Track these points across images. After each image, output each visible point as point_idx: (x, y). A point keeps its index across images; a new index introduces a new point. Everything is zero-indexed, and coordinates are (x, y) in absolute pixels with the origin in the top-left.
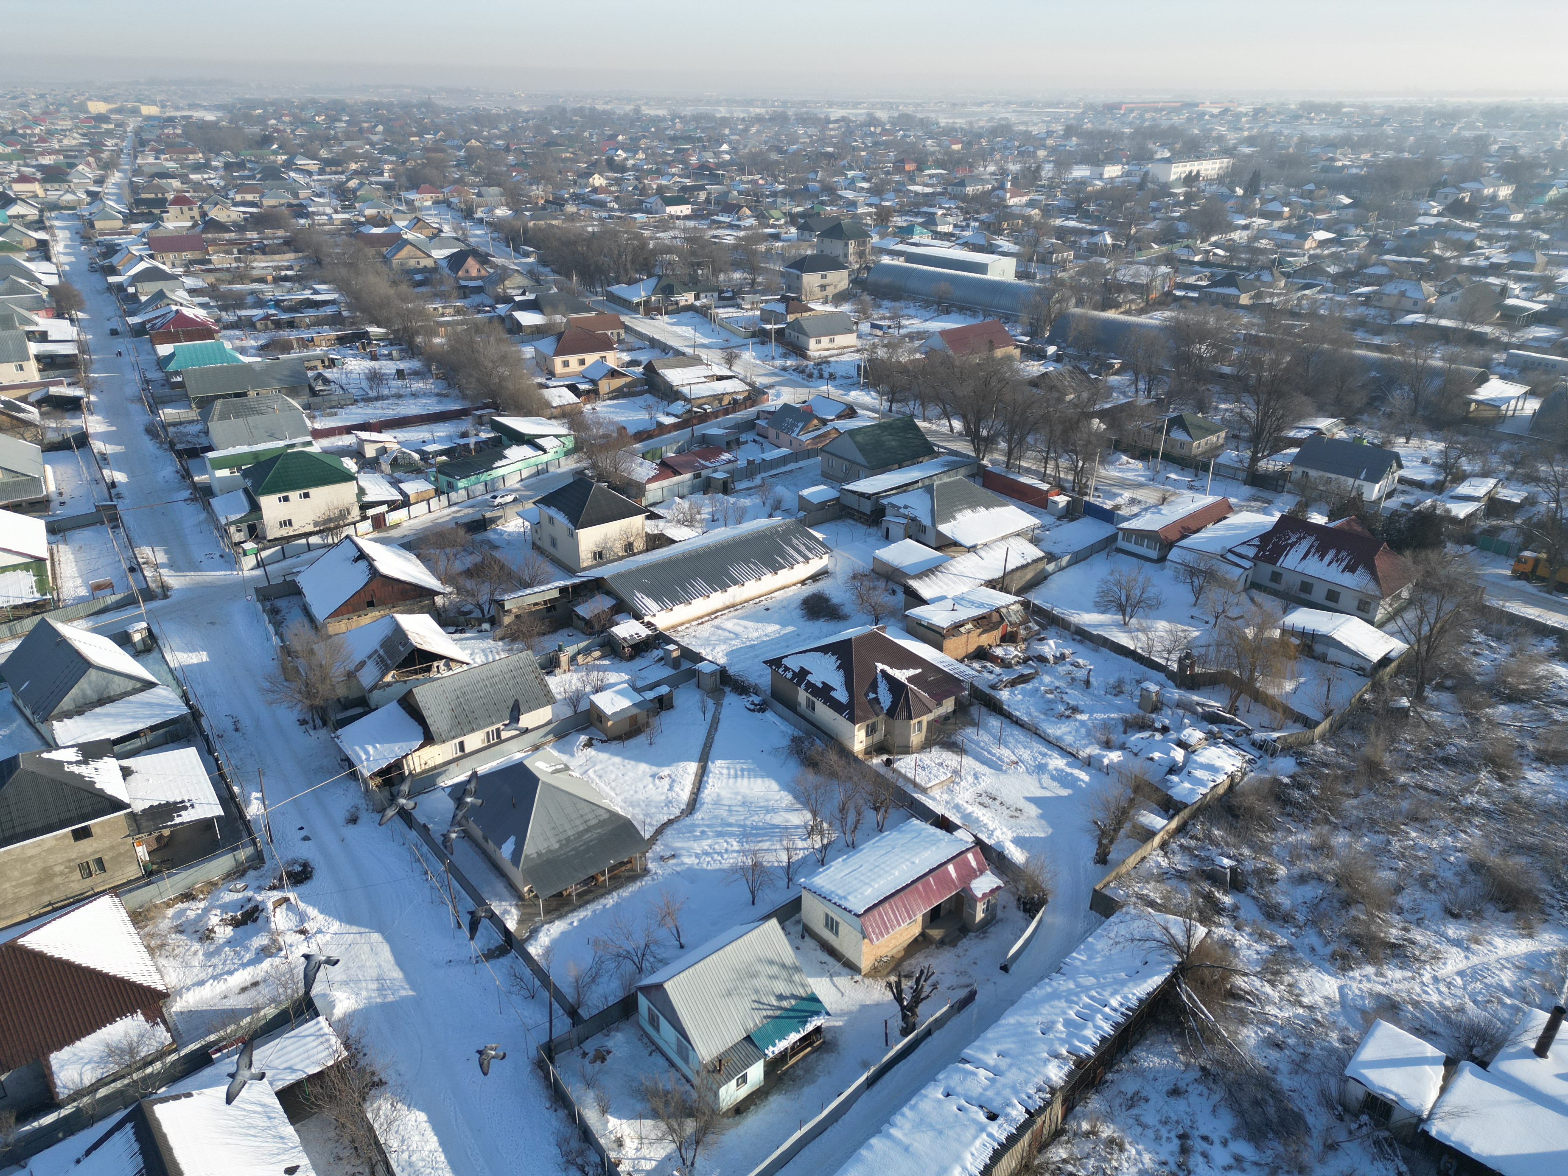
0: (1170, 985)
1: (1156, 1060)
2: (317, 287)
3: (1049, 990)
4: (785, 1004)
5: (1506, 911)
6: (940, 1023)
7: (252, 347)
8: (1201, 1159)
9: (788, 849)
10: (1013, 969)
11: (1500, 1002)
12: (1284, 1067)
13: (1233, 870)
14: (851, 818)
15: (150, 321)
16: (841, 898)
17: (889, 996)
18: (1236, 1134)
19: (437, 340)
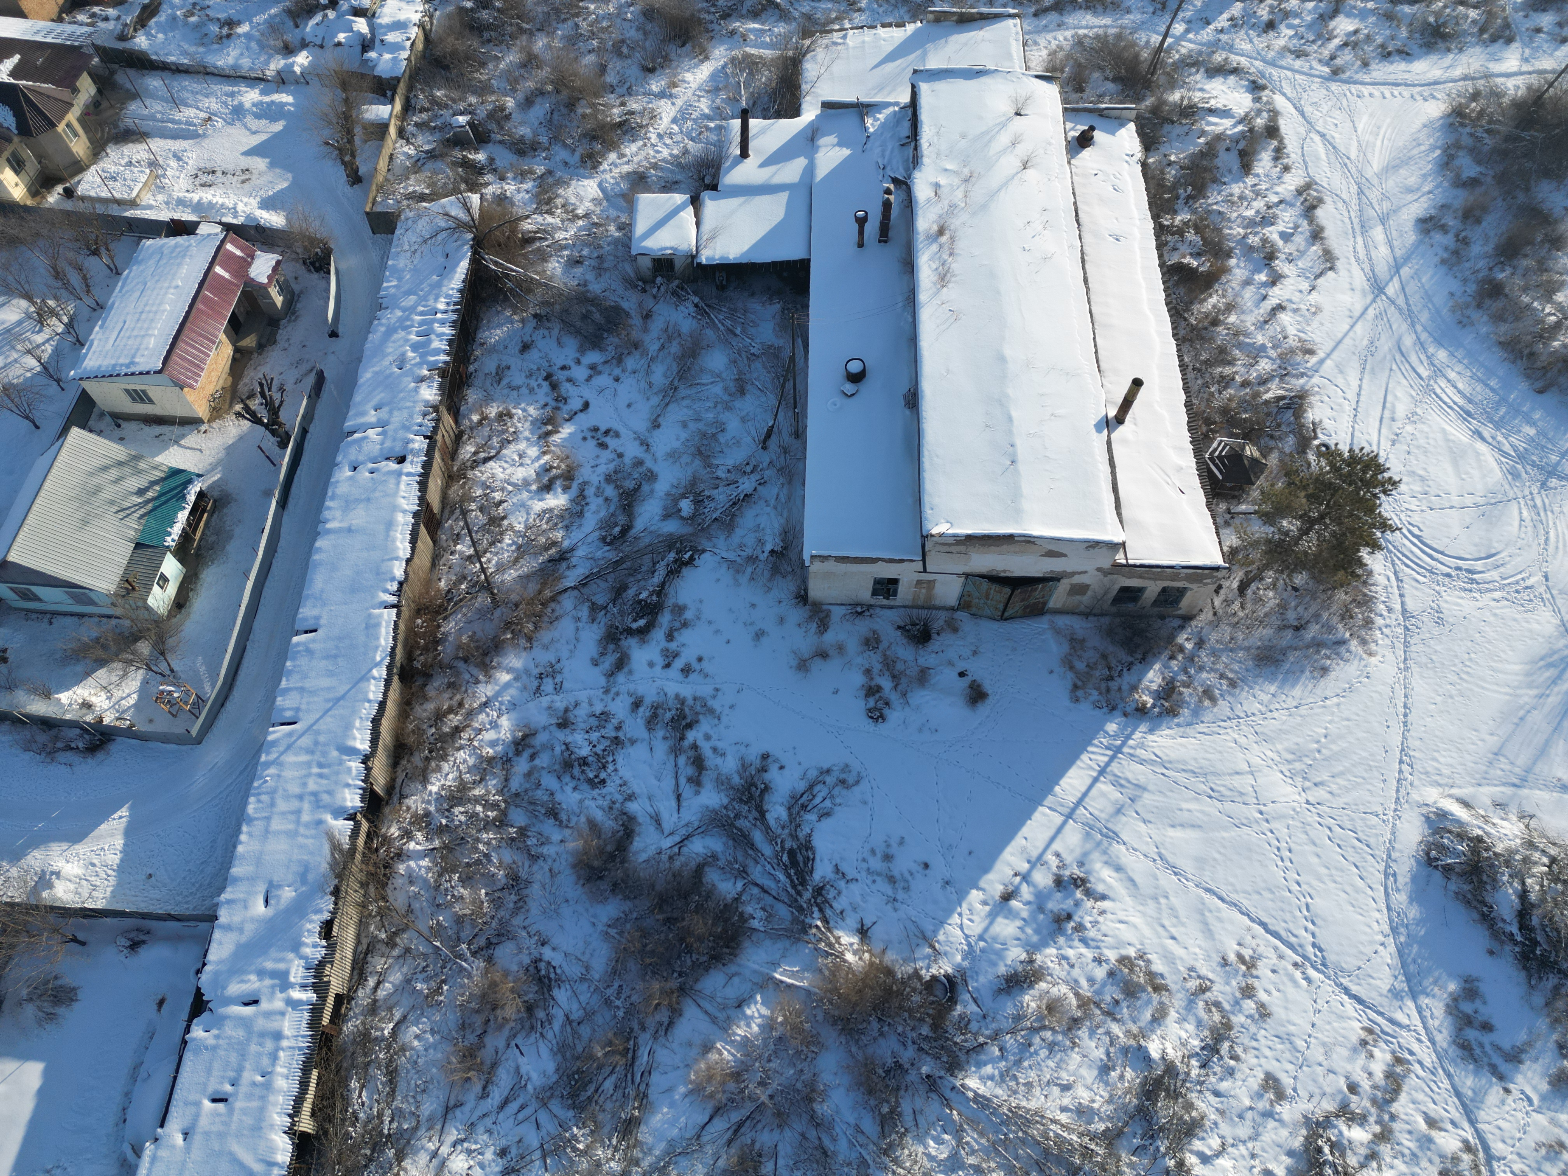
0: (476, 263)
1: (498, 332)
3: (383, 329)
4: (150, 494)
5: (683, 45)
6: (308, 417)
8: (568, 385)
9: (29, 352)
10: (341, 330)
11: (708, 129)
12: (590, 277)
13: (471, 124)
14: (75, 279)
16: (128, 366)
17: (246, 424)
18: (582, 350)
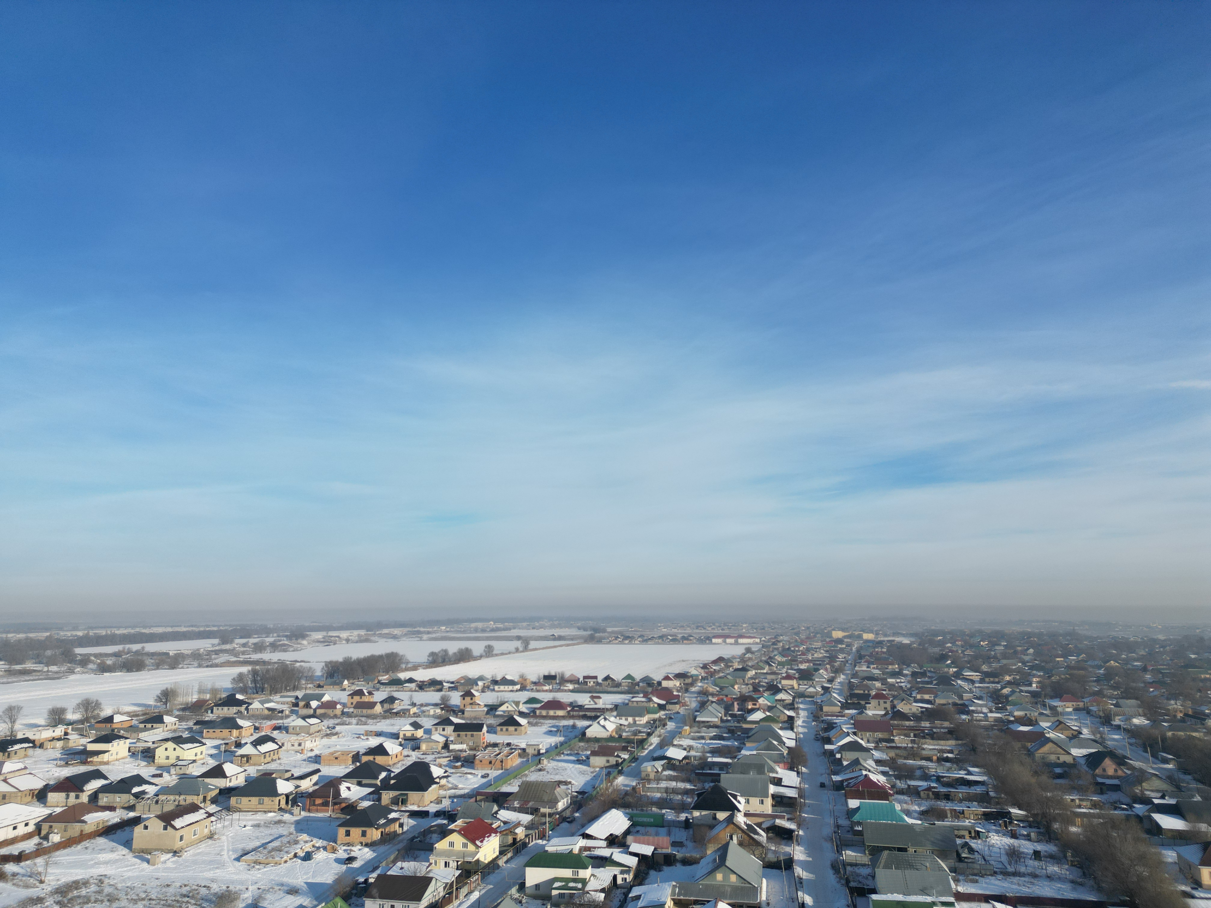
2: (971, 769)
7: (915, 811)
15: (847, 780)
19: (1073, 829)
